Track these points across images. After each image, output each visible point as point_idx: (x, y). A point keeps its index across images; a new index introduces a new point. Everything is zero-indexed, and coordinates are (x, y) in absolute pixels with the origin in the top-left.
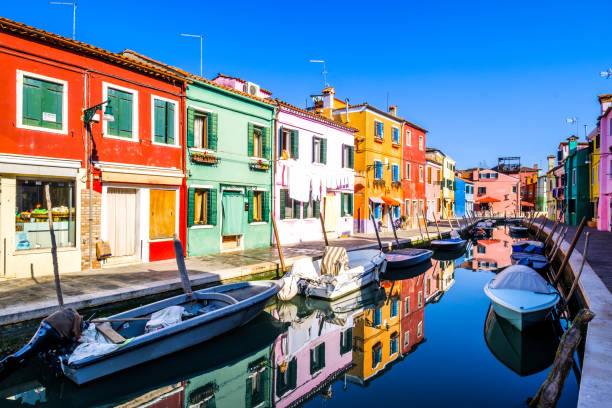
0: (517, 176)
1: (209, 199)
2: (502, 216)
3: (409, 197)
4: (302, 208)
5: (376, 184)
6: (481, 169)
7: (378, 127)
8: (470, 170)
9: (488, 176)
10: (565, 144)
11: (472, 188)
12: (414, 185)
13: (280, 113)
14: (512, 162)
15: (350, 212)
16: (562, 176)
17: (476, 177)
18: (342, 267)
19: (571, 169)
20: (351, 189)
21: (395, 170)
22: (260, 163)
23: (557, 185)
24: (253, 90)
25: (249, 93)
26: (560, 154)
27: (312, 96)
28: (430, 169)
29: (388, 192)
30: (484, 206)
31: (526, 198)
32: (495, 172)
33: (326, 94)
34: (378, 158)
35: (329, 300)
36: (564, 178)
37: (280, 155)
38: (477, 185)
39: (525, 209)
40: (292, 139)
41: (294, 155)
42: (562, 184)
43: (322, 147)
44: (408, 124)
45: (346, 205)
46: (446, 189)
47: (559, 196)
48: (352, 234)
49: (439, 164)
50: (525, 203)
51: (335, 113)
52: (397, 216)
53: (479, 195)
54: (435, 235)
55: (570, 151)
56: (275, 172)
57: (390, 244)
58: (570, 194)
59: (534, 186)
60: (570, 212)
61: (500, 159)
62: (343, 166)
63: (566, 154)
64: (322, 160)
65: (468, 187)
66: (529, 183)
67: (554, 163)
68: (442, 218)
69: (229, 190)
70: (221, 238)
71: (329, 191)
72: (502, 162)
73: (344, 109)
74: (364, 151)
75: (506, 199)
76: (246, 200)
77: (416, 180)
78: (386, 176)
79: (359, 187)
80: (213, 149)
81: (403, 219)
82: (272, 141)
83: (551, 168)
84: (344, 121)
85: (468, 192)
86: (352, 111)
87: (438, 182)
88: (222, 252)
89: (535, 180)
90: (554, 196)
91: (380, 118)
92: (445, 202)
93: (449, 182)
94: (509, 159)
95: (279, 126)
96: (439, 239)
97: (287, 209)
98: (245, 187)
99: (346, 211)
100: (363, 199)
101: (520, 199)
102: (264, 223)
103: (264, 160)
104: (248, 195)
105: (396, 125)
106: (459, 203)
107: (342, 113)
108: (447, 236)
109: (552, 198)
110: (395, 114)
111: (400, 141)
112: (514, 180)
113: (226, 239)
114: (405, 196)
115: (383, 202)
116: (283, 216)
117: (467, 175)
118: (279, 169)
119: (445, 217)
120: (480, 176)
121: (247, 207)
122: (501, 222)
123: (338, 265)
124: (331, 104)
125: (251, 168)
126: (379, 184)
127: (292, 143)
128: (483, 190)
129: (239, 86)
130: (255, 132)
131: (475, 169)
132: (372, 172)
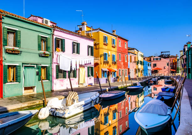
0: (169, 59)
1: (16, 70)
2: (163, 75)
3: (120, 68)
4: (67, 74)
5: (104, 63)
6: (154, 57)
7: (105, 39)
8: (150, 57)
9: (157, 59)
10: (186, 46)
11: (151, 64)
12: (123, 63)
13: (55, 31)
14: (166, 53)
15: (92, 75)
16: (185, 58)
17: (152, 60)
18: (76, 101)
19: (188, 55)
20: (92, 65)
21: (113, 57)
22: (44, 54)
23: (184, 62)
24: (47, 22)
25: (44, 23)
26: (184, 49)
27: (78, 26)
28: (131, 57)
29: (110, 66)
30: (155, 71)
31: (172, 68)
32: (160, 58)
33: (83, 24)
34: (105, 52)
35: (65, 118)
36: (186, 59)
37: (56, 50)
38: (153, 63)
39: (172, 72)
40: (62, 43)
41: (63, 50)
42: (185, 62)
43: (77, 46)
44: (119, 37)
45: (90, 72)
46: (139, 65)
47: (184, 67)
48: (93, 84)
49: (136, 55)
50: (172, 70)
51: (87, 33)
52: (115, 76)
53: (154, 67)
54: (130, 84)
55: (188, 48)
56: (53, 57)
57: (107, 89)
58: (188, 66)
59: (176, 63)
60: (188, 73)
61: (162, 52)
62: (88, 55)
63: (186, 49)
64: (78, 52)
65: (149, 64)
66: (174, 62)
67: (182, 53)
68: (138, 76)
69: (27, 66)
70: (23, 88)
71: (81, 66)
72: (163, 54)
73: (90, 31)
74: (99, 48)
75: (164, 68)
76: (37, 70)
77: (124, 61)
78: (110, 59)
79: (96, 64)
80: (18, 47)
81: (118, 77)
82: (51, 44)
83: (181, 56)
84: (90, 36)
85: (149, 66)
86: (94, 32)
87: (135, 62)
88: (23, 95)
89: (176, 61)
90: (182, 67)
91: (106, 35)
92: (139, 70)
93: (141, 62)
94: (165, 52)
95: (55, 37)
96: (132, 86)
97: (59, 74)
98: (37, 64)
99: (90, 74)
100: (99, 69)
101: (170, 68)
102: (48, 81)
103: (47, 52)
104: (38, 68)
105: (114, 38)
106: (145, 70)
107: (90, 32)
108: (135, 85)
109: (182, 68)
110: (115, 34)
111: (116, 44)
112: (167, 61)
113: (26, 89)
114: (118, 67)
115: (108, 70)
116: (57, 77)
117: (149, 59)
118: (55, 56)
119: (139, 76)
120: (154, 59)
121: (38, 74)
122: (162, 78)
123: (73, 100)
124: (86, 29)
125: (40, 56)
126: (106, 63)
127: (62, 45)
128: (155, 65)
129: (40, 21)
130: (42, 40)
131: (152, 57)
132: (102, 58)
